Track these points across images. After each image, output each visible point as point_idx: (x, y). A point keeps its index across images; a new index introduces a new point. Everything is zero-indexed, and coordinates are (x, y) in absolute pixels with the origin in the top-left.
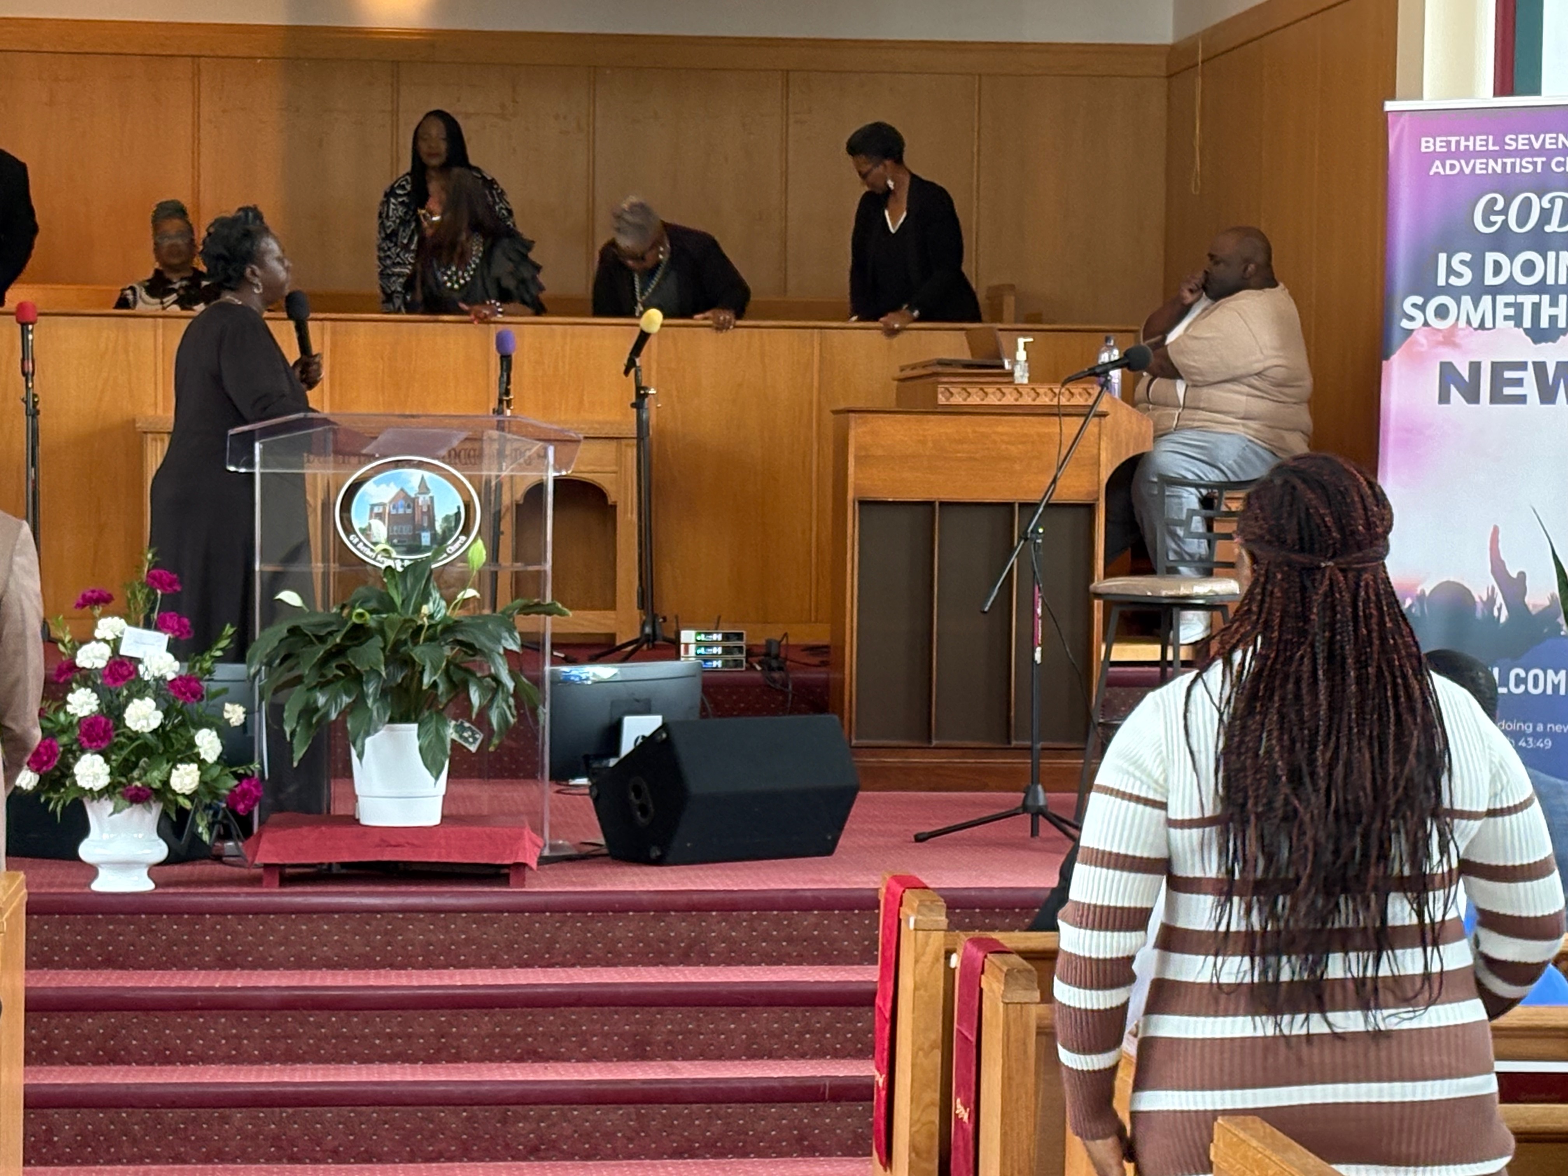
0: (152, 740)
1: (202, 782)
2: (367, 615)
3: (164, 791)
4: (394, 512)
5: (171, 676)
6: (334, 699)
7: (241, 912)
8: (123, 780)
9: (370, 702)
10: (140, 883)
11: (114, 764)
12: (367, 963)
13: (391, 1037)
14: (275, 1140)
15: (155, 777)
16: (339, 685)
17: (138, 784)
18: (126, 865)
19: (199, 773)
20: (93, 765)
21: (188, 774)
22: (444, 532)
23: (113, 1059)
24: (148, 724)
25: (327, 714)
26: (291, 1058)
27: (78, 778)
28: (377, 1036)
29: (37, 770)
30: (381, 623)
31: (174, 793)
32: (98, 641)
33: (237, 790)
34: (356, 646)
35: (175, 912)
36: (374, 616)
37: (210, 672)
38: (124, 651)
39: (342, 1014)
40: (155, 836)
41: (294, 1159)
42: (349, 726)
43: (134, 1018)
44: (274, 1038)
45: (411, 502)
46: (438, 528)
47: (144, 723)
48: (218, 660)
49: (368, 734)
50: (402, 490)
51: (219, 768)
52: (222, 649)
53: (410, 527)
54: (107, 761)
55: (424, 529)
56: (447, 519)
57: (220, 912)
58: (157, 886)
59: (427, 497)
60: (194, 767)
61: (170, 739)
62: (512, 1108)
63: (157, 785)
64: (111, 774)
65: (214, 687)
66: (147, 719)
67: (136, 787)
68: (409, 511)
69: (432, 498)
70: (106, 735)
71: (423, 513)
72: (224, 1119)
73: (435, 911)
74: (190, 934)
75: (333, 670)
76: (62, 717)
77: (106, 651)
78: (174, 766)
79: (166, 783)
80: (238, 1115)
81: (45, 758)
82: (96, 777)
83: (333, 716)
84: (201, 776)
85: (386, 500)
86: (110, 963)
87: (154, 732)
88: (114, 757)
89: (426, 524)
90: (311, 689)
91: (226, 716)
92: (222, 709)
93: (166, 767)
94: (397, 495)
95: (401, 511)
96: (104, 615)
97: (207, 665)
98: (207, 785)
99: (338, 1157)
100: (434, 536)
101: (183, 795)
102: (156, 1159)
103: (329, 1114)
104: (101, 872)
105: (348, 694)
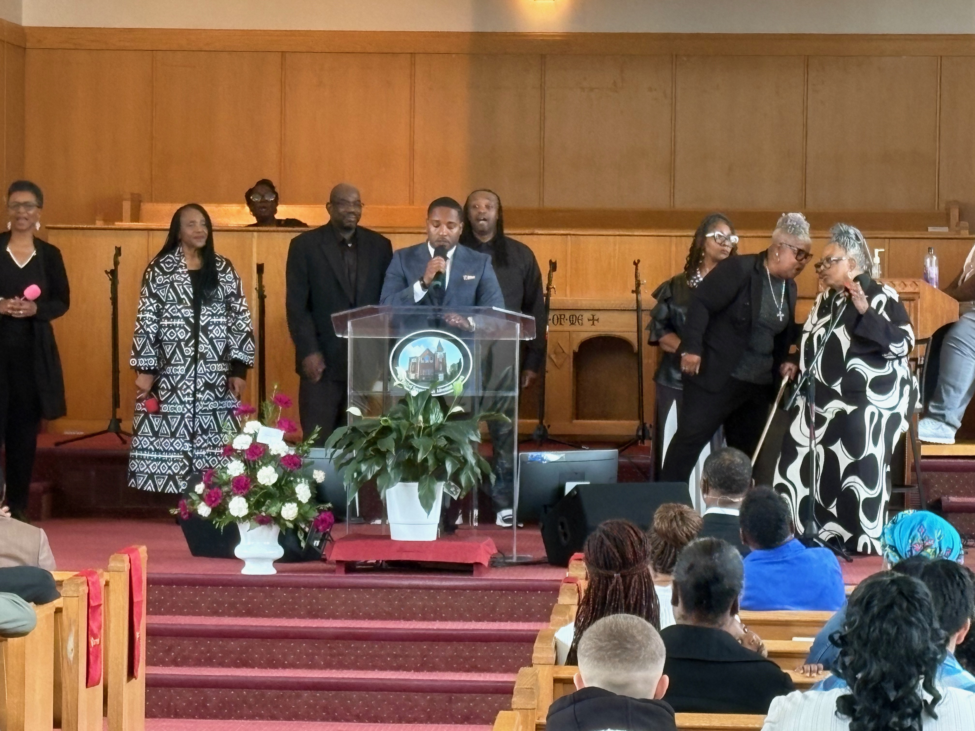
0: (273, 490)
1: (299, 513)
2: (390, 421)
3: (278, 519)
4: (422, 362)
5: (283, 454)
6: (370, 467)
7: (320, 587)
8: (257, 512)
9: (389, 469)
10: (269, 570)
11: (252, 503)
12: (390, 617)
13: (396, 656)
14: (325, 708)
15: (273, 511)
16: (374, 459)
17: (264, 514)
18: (260, 559)
19: (297, 509)
20: (239, 502)
21: (291, 509)
22: (451, 373)
23: (245, 664)
24: (270, 481)
25: (366, 476)
26: (341, 666)
27: (231, 511)
28: (388, 655)
29: (209, 505)
30: (398, 426)
31: (284, 519)
32: (245, 434)
33: (319, 518)
34: (384, 438)
35: (284, 586)
36: (395, 422)
37: (306, 452)
38: (259, 440)
39: (369, 643)
40: (277, 543)
41: (335, 719)
42: (378, 482)
43: (256, 642)
44: (332, 656)
45: (433, 356)
46: (449, 371)
47: (267, 480)
48: (312, 446)
49: (388, 487)
50: (428, 350)
51: (309, 506)
52: (313, 440)
53: (432, 371)
54: (248, 500)
55: (440, 372)
56: (453, 366)
57: (309, 586)
58: (278, 572)
59: (442, 353)
60: (295, 505)
61: (283, 489)
62: (454, 694)
63: (274, 515)
64: (249, 507)
65: (307, 461)
66: (269, 477)
67: (263, 516)
68: (432, 361)
69: (445, 354)
70: (246, 487)
71: (440, 363)
72: (298, 696)
73: (428, 588)
74: (292, 598)
75: (370, 451)
76: (224, 477)
77: (250, 440)
78: (283, 504)
79: (279, 514)
80: (305, 694)
81: (213, 499)
82: (240, 509)
83: (369, 477)
84: (299, 510)
85: (418, 355)
86: (250, 613)
87: (274, 485)
88: (252, 499)
89: (441, 369)
90: (360, 462)
91: (314, 477)
92: (312, 474)
93: (279, 505)
94: (426, 351)
95: (427, 361)
96: (250, 419)
97: (305, 448)
98: (302, 516)
99: (359, 719)
100: (446, 376)
101: (289, 520)
102: (262, 717)
103: (355, 695)
104: (246, 563)
105: (378, 465)
